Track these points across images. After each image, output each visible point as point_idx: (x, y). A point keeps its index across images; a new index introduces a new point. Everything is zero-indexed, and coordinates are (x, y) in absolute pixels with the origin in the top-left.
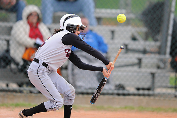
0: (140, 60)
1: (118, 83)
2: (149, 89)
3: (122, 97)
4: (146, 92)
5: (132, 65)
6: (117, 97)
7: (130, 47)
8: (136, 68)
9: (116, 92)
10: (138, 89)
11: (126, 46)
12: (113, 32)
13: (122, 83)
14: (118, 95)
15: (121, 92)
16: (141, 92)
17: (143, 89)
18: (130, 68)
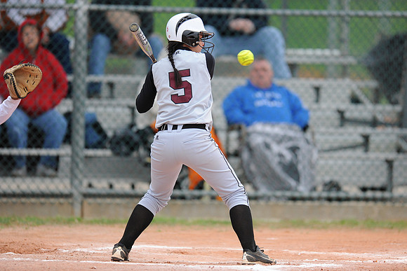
0: (366, 138)
2: (383, 189)
3: (335, 204)
4: (378, 194)
5: (353, 147)
6: (326, 203)
7: (347, 115)
8: (359, 152)
9: (325, 194)
10: (364, 189)
11: (341, 113)
12: (317, 89)
13: (336, 178)
14: (330, 199)
15: (333, 194)
16: (369, 194)
17: (373, 189)
18: (349, 153)
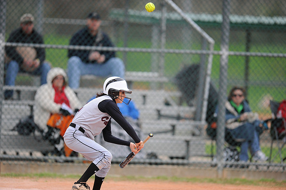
0: (174, 127)
1: (150, 151)
2: (183, 158)
3: (154, 166)
4: (180, 161)
5: (166, 132)
6: (149, 166)
7: (163, 113)
8: (169, 135)
9: (148, 161)
10: (172, 158)
11: (159, 111)
12: (144, 97)
13: (155, 151)
14: (151, 164)
15: (153, 161)
16: (175, 161)
17: (177, 158)
18: (163, 136)
